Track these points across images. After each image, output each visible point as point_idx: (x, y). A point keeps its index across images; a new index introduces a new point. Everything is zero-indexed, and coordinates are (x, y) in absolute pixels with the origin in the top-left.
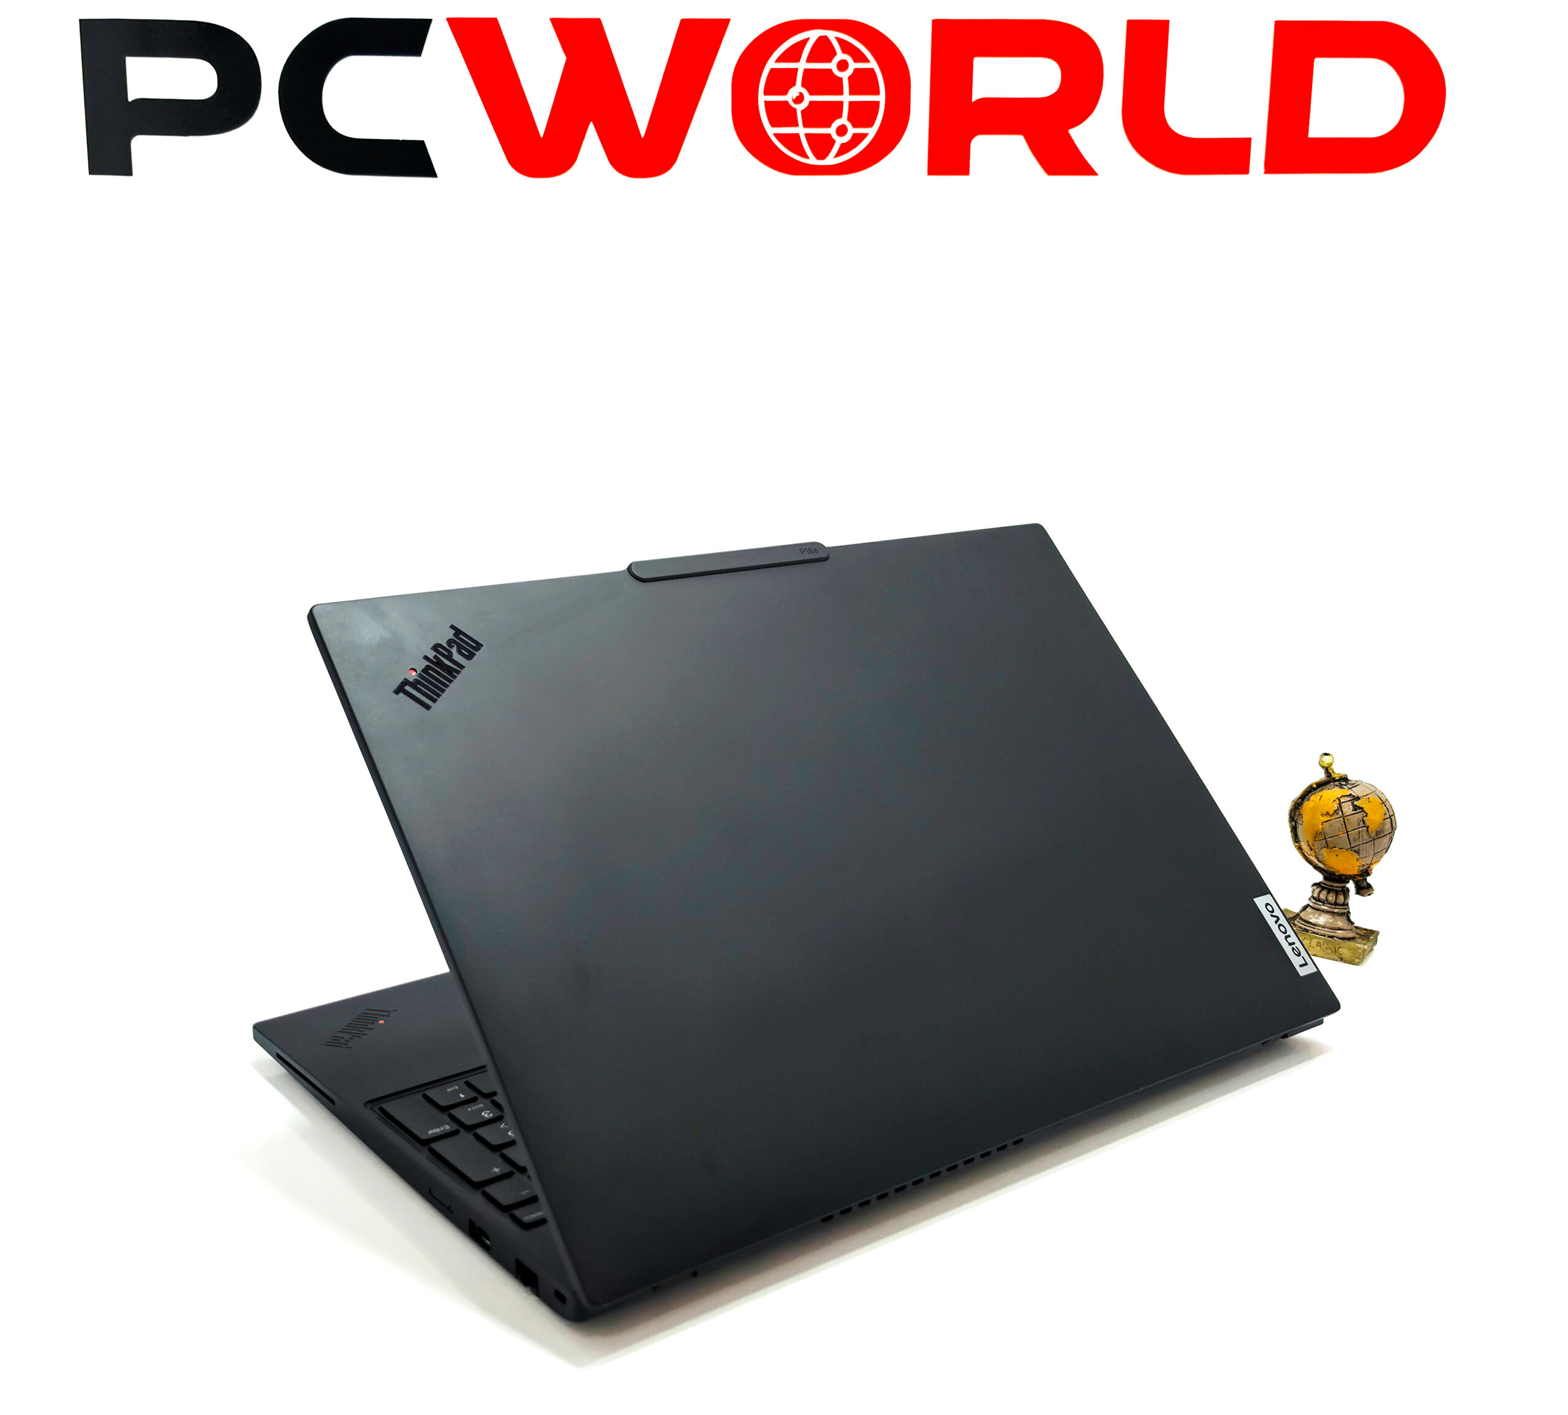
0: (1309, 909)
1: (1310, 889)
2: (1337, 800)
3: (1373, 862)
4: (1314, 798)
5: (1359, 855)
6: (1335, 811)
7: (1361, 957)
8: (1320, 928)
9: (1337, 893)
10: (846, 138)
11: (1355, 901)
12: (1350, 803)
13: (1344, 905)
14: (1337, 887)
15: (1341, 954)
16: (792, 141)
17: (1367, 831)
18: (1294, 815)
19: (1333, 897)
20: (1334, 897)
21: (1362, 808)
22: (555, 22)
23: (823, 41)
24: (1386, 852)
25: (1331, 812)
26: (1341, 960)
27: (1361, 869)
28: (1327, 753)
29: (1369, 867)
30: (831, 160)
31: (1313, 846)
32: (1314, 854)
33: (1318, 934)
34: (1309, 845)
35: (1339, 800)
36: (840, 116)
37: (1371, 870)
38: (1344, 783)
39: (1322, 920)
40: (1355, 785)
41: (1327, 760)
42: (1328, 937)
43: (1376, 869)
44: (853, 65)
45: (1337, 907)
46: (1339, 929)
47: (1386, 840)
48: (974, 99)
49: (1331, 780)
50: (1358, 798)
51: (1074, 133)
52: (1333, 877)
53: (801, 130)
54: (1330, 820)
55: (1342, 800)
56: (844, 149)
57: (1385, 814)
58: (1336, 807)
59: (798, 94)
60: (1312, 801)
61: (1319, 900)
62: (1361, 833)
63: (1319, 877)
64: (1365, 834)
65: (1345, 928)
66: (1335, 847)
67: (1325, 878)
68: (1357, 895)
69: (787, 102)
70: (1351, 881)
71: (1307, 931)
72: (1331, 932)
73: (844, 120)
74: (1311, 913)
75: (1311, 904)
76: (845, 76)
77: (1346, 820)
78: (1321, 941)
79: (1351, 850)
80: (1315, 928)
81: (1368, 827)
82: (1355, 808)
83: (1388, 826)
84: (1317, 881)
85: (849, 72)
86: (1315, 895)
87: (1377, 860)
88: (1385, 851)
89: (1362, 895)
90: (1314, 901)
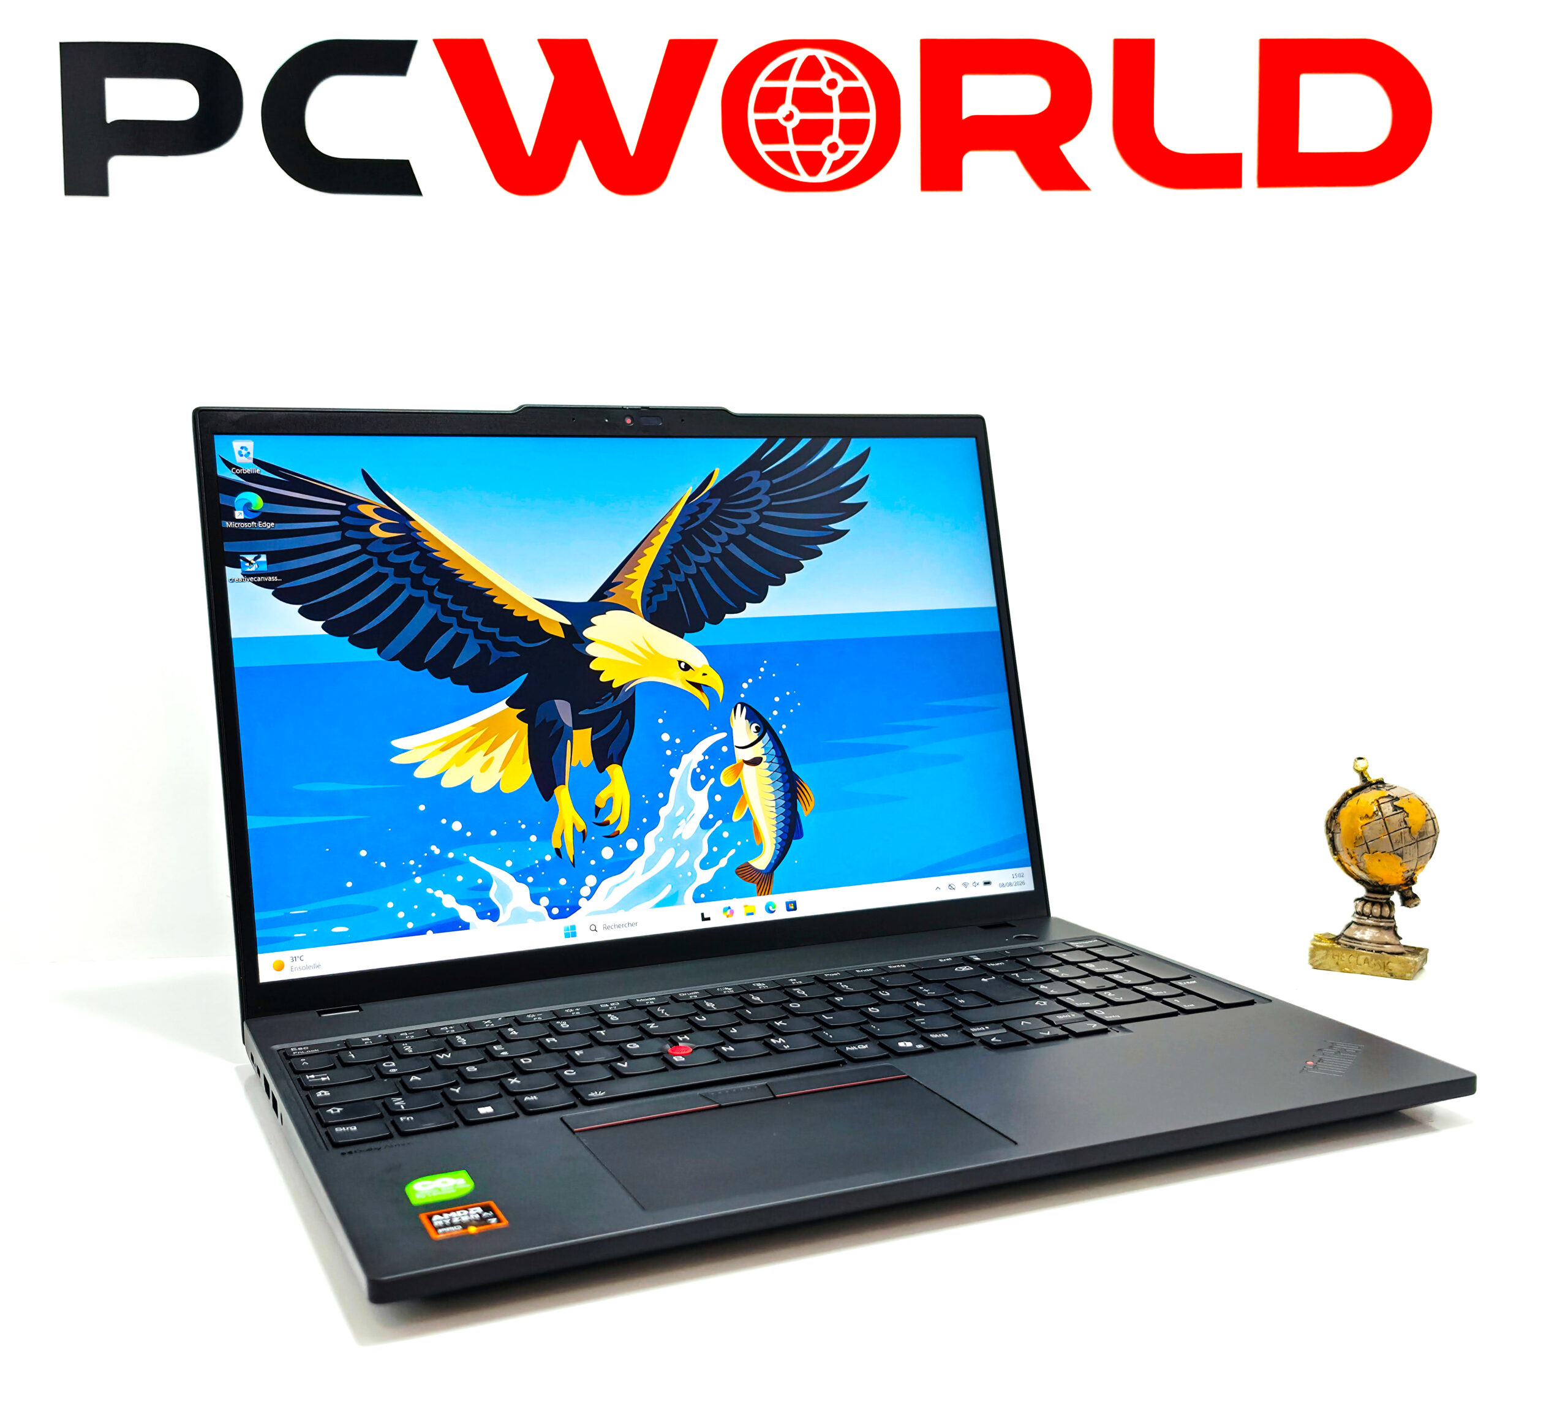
0: (1353, 926)
1: (1353, 904)
2: (1376, 802)
3: (1418, 867)
4: (1351, 803)
5: (1402, 858)
6: (1374, 813)
7: (1412, 971)
8: (1367, 944)
9: (1382, 905)
10: (838, 155)
11: (1401, 914)
12: (1389, 804)
13: (1389, 918)
14: (1381, 899)
15: (1391, 970)
16: (783, 159)
17: (1410, 832)
18: (1331, 826)
19: (1377, 909)
20: (1379, 909)
21: (1402, 808)
22: (542, 42)
23: (812, 61)
24: (1431, 857)
25: (1370, 815)
26: (1392, 975)
27: (1407, 875)
28: (1361, 757)
29: (1414, 874)
30: (823, 176)
31: (1354, 853)
32: (1355, 862)
33: (1364, 950)
34: (1349, 854)
35: (1378, 801)
36: (830, 133)
37: (1416, 878)
38: (1381, 786)
39: (1368, 934)
40: (1392, 788)
41: (1361, 765)
42: (1376, 952)
43: (1420, 877)
44: (842, 84)
45: (1382, 920)
46: (1387, 944)
47: (1430, 842)
48: (964, 117)
49: (1367, 784)
50: (1397, 799)
51: (1066, 149)
52: (1376, 889)
53: (792, 148)
54: (1369, 823)
55: (1381, 801)
56: (836, 166)
57: (1427, 815)
58: (1375, 808)
59: (788, 113)
60: (1349, 806)
61: (1363, 915)
62: (1403, 835)
63: (1361, 891)
64: (1407, 835)
65: (1392, 942)
66: (1377, 851)
67: (1368, 891)
68: (1403, 907)
69: (776, 121)
70: (1396, 893)
71: (1353, 947)
72: (1378, 947)
73: (834, 137)
74: (1357, 929)
75: (1355, 920)
76: (835, 94)
77: (1387, 822)
78: (1369, 957)
79: (1394, 854)
80: (1361, 944)
81: (1410, 828)
82: (1396, 808)
83: (1431, 828)
84: (1360, 897)
85: (839, 90)
86: (1359, 909)
87: (1422, 865)
88: (1429, 855)
89: (1408, 907)
90: (1357, 916)
